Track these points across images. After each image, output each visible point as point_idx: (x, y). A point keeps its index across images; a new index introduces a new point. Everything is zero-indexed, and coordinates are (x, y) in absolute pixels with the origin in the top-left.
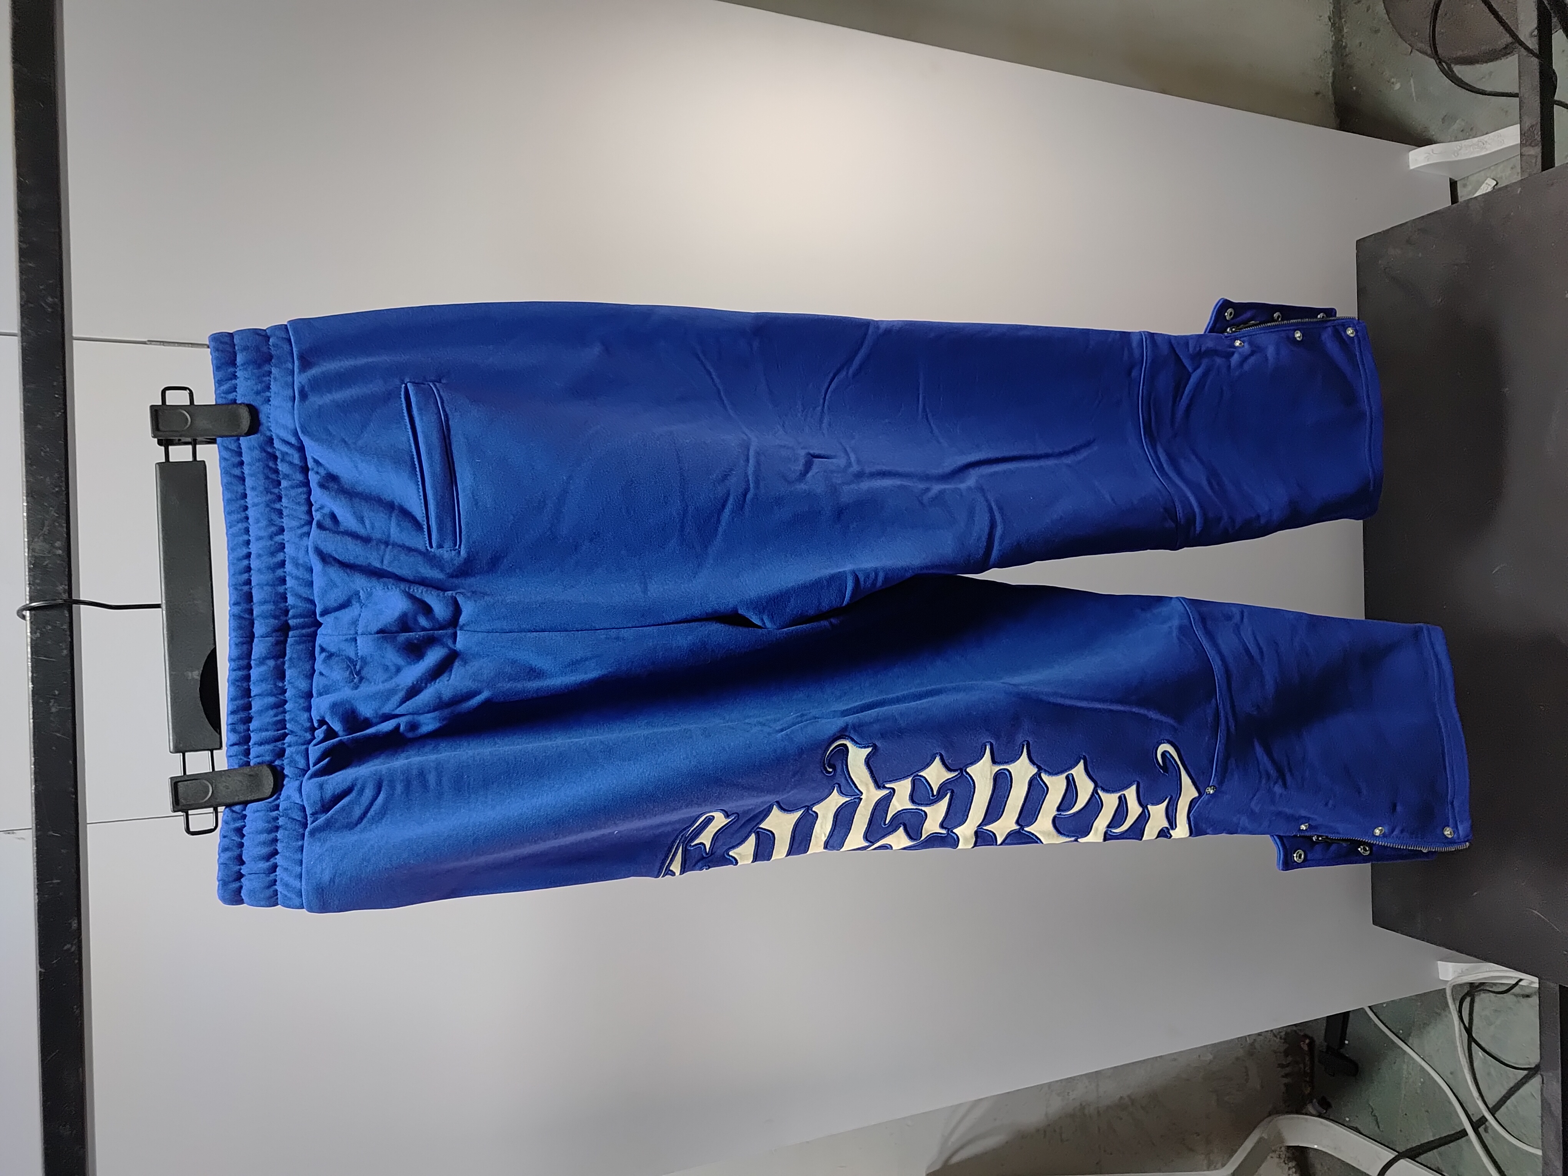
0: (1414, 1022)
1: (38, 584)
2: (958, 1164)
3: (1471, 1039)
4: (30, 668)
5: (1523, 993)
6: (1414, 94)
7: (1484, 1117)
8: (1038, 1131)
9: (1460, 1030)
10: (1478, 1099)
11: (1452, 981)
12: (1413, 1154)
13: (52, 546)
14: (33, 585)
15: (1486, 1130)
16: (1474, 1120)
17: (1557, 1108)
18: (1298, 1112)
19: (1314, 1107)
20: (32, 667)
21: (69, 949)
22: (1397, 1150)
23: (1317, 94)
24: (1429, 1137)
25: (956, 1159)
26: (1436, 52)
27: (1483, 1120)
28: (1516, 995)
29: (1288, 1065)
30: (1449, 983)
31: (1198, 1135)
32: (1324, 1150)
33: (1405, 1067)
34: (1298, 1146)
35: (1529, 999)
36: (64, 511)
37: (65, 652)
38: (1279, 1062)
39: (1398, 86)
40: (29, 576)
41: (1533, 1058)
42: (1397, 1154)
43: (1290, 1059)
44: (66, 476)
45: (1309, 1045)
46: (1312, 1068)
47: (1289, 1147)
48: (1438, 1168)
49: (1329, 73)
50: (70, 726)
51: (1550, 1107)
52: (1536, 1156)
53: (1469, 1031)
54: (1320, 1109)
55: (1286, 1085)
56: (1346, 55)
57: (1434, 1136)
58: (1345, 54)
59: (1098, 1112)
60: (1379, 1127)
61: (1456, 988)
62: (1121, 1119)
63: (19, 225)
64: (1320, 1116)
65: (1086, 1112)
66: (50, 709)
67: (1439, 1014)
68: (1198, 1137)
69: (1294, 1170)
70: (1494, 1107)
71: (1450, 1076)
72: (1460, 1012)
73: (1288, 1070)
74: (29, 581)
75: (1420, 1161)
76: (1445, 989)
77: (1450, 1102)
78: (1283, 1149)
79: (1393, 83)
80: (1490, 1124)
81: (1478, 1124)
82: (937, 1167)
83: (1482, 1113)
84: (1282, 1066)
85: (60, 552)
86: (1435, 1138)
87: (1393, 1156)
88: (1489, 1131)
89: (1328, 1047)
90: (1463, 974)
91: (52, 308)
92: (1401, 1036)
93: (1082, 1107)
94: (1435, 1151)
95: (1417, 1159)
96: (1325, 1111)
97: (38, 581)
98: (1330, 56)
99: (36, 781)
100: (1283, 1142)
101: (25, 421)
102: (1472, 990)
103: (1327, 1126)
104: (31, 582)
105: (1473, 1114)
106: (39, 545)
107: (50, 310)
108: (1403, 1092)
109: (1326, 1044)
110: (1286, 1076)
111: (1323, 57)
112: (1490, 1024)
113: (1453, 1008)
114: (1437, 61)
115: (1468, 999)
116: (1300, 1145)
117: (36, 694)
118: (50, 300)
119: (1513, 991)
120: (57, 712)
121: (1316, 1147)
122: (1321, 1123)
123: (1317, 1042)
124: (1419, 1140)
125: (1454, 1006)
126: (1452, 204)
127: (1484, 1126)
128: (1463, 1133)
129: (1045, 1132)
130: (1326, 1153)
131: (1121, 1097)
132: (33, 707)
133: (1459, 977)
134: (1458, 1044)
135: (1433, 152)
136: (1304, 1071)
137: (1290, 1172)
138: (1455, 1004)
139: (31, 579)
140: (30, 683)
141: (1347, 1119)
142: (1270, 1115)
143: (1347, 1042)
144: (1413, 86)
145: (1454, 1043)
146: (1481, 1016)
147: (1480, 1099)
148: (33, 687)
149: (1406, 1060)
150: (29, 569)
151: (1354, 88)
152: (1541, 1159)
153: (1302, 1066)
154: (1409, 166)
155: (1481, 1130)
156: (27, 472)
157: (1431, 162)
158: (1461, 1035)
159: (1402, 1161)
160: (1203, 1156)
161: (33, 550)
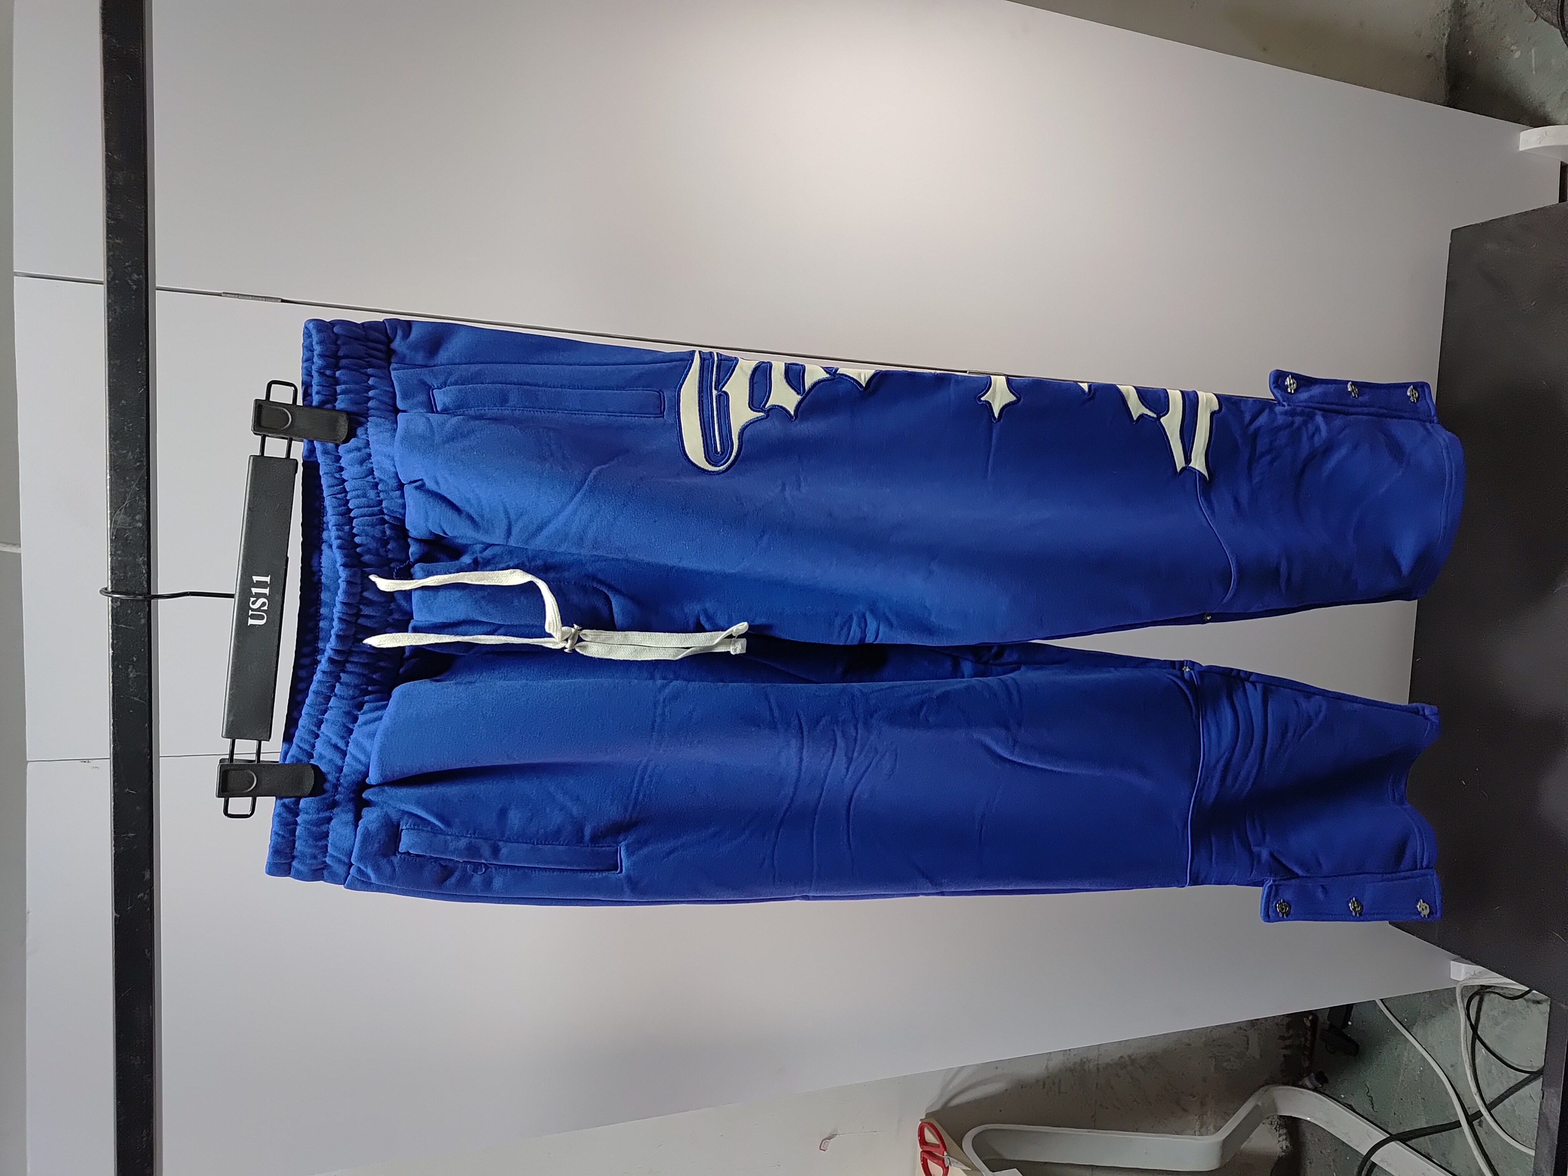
0: (1420, 1012)
1: (119, 555)
2: (958, 1106)
3: (1476, 1036)
4: (111, 636)
5: (1535, 999)
6: (1533, 66)
7: (1480, 1111)
8: (1037, 1081)
9: (1466, 1028)
10: (1476, 1094)
11: (1463, 982)
12: (1404, 1138)
13: (133, 518)
14: (115, 556)
15: (1480, 1125)
16: (1470, 1114)
17: (1554, 1124)
18: (1295, 1084)
19: (1310, 1080)
20: (112, 634)
21: (142, 898)
22: (1390, 1131)
23: (1429, 56)
24: (1422, 1123)
25: (955, 1102)
26: (1563, 22)
27: (1479, 1114)
28: (1527, 1001)
29: (1289, 1038)
30: (1460, 983)
31: (1194, 1097)
32: (1316, 1122)
33: (1406, 1054)
34: (1291, 1117)
35: (1539, 1005)
36: (145, 485)
37: (143, 621)
38: (1281, 1034)
39: (1517, 54)
40: (111, 546)
41: (1538, 1063)
42: (1389, 1136)
43: (1291, 1032)
44: (147, 450)
45: (1312, 1021)
46: (1313, 1043)
47: (1281, 1116)
48: (1429, 1154)
49: (1444, 35)
50: (146, 691)
51: (1547, 1122)
52: (1528, 1155)
53: (1474, 1028)
54: (1316, 1083)
55: (1285, 1056)
56: (1465, 16)
57: (1427, 1123)
58: (1464, 14)
59: (1098, 1069)
60: (1373, 1108)
61: (1465, 988)
62: (1119, 1077)
63: (108, 201)
64: (1315, 1090)
65: (1086, 1067)
66: (128, 674)
67: (1447, 1009)
68: (1194, 1099)
69: (1284, 1137)
70: (1491, 1103)
71: (1450, 1069)
72: (1468, 1009)
73: (1288, 1042)
74: (111, 552)
75: (1411, 1145)
76: (1455, 988)
77: (1447, 1093)
78: (1276, 1117)
79: (1512, 51)
80: (1485, 1119)
81: (1473, 1118)
82: (937, 1108)
83: (1479, 1108)
84: (1282, 1038)
85: (140, 525)
86: (1429, 1126)
87: (1385, 1138)
88: (1484, 1125)
89: (1331, 1026)
90: (1475, 976)
91: (137, 285)
92: (1404, 1025)
93: (1082, 1063)
94: (1427, 1137)
95: (1408, 1143)
96: (1321, 1086)
97: (119, 552)
98: (1447, 16)
99: (114, 741)
100: (1276, 1112)
101: (109, 395)
102: (1482, 991)
103: (1322, 1100)
104: (113, 553)
105: (1469, 1108)
106: (121, 517)
107: (135, 287)
108: (1401, 1078)
109: (1329, 1023)
110: (1286, 1048)
111: (1440, 16)
112: (1497, 1024)
113: (1461, 1006)
114: (1563, 33)
115: (1477, 998)
116: (1293, 1116)
117: (115, 659)
118: (135, 277)
119: (1526, 997)
120: (135, 678)
121: (1308, 1119)
122: (1316, 1097)
123: (1321, 1019)
124: (1412, 1125)
125: (1462, 1004)
126: (1560, 202)
127: (1478, 1120)
128: (1458, 1124)
129: (1044, 1083)
130: (1317, 1125)
131: (1122, 1057)
132: (113, 671)
133: (1470, 979)
134: (1462, 1040)
135: (1546, 135)
136: (1304, 1044)
137: (1281, 1139)
138: (1463, 1003)
139: (113, 550)
140: (111, 649)
141: (1343, 1096)
142: (1267, 1083)
143: (1350, 1023)
144: (1533, 56)
145: (1458, 1037)
146: (1488, 1016)
147: (1478, 1094)
148: (113, 653)
149: (1407, 1048)
150: (111, 540)
151: (1470, 52)
152: (1533, 1159)
153: (1303, 1040)
154: (1518, 148)
155: (1475, 1123)
156: (111, 446)
157: (1542, 146)
158: (1466, 1032)
159: (1393, 1143)
160: (1196, 1118)
161: (116, 522)
